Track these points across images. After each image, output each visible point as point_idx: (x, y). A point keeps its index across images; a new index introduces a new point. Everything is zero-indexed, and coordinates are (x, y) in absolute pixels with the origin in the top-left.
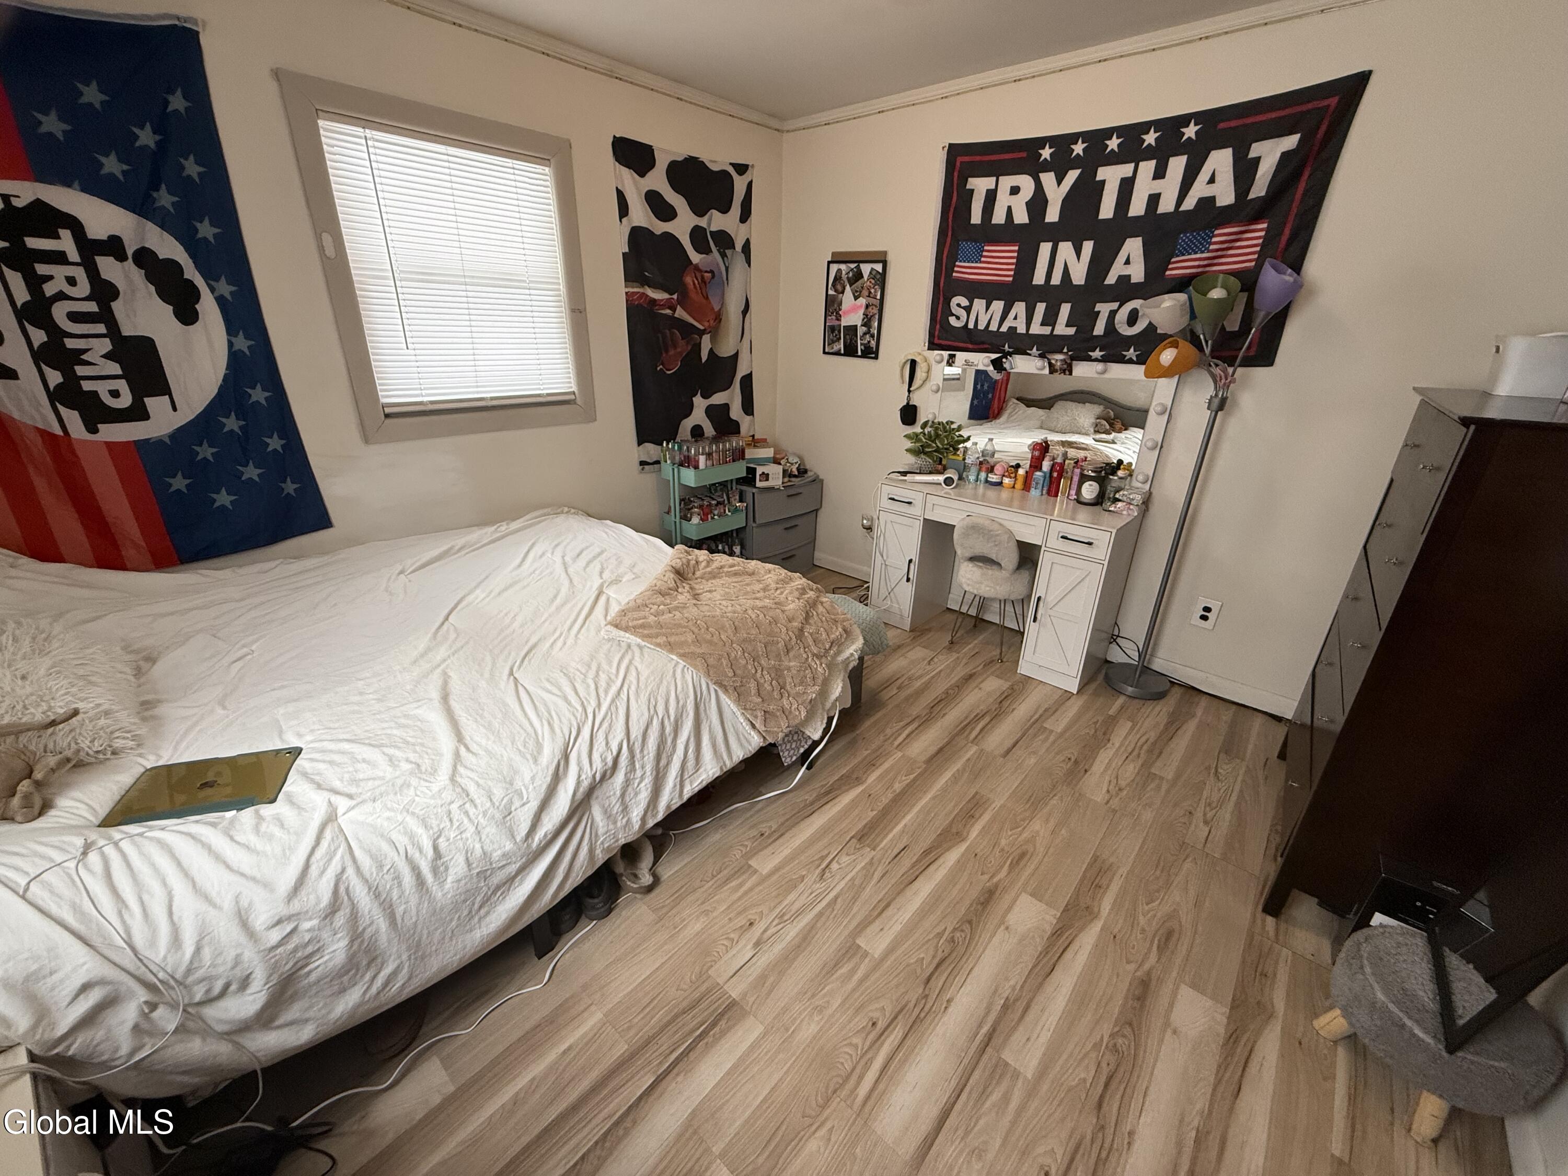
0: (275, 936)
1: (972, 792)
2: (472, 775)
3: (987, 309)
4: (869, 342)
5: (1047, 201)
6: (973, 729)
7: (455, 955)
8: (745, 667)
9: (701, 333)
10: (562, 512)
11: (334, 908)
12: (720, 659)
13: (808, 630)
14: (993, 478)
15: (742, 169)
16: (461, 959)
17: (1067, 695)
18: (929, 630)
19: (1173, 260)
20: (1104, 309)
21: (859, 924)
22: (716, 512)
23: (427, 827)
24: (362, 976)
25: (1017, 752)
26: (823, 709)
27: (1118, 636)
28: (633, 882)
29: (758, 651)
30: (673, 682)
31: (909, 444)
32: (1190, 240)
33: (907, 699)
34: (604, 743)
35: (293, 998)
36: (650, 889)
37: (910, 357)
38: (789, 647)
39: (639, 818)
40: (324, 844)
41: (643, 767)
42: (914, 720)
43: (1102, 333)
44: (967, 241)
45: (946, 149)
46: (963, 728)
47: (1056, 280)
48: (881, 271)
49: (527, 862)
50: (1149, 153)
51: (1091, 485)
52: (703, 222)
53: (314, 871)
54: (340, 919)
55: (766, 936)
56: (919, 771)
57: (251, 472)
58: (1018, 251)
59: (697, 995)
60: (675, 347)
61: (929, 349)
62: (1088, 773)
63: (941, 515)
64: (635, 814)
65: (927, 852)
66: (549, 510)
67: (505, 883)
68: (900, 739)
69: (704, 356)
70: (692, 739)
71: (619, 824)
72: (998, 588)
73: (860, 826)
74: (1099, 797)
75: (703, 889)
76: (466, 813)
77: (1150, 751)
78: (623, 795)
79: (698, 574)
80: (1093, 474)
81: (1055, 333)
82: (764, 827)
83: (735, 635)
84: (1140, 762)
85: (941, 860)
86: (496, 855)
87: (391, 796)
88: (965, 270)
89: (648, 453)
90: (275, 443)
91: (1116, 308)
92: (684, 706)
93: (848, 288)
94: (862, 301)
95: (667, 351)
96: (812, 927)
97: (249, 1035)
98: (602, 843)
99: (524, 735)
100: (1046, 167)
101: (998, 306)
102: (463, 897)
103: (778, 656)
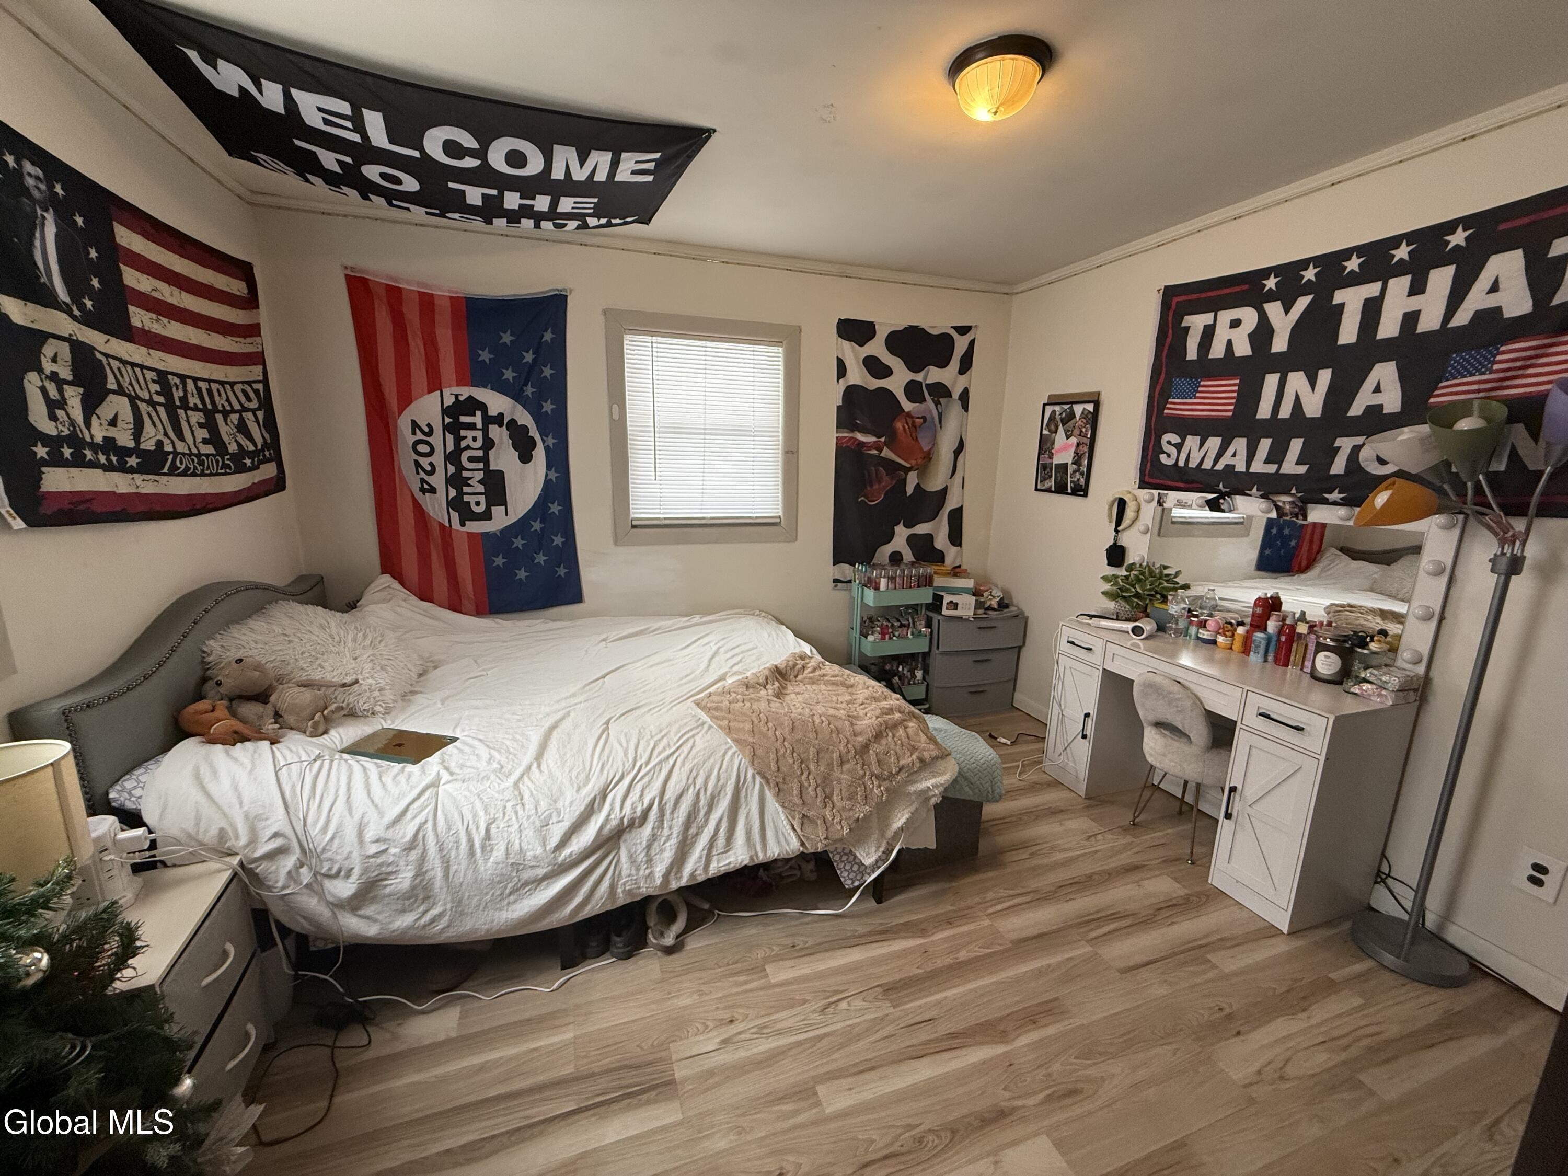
0: (373, 849)
1: (1053, 995)
2: (532, 787)
3: (1201, 445)
4: (1079, 480)
5: (1273, 331)
6: (1099, 927)
7: (485, 924)
8: (791, 766)
9: (908, 469)
10: (753, 614)
11: (410, 847)
12: (768, 752)
13: (875, 748)
14: (1204, 634)
15: (963, 330)
16: (488, 930)
17: (1271, 931)
18: (1113, 803)
19: (1441, 385)
20: (1345, 444)
21: (828, 1073)
22: (897, 634)
23: (486, 812)
24: (418, 906)
25: (1144, 974)
26: (883, 835)
27: (1388, 875)
28: (655, 938)
29: (809, 755)
30: (719, 762)
31: (1107, 587)
32: (1465, 360)
33: (1034, 869)
34: (638, 795)
35: (374, 900)
36: (669, 951)
37: (1118, 496)
38: (844, 759)
39: (660, 874)
40: (422, 799)
41: (670, 828)
42: (1029, 893)
43: (1342, 472)
44: (1180, 377)
45: (1161, 292)
46: (1087, 922)
47: (1285, 412)
48: (1092, 410)
49: (553, 870)
50: (1400, 269)
51: (1326, 657)
52: (919, 377)
53: (409, 815)
54: (414, 855)
55: (735, 1040)
56: (998, 948)
57: (541, 559)
58: (1239, 385)
59: (651, 1058)
60: (880, 482)
61: (1140, 487)
62: (1241, 1038)
63: (1120, 668)
64: (658, 869)
65: (953, 1036)
66: (742, 611)
67: (533, 882)
68: (999, 907)
69: (910, 490)
70: (725, 819)
71: (641, 872)
72: (1185, 765)
73: (897, 977)
74: (1240, 1073)
75: (712, 971)
76: (516, 813)
77: (1370, 1050)
78: (649, 847)
79: (800, 677)
80: (1331, 644)
81: (1281, 471)
82: (799, 941)
83: (790, 734)
84: (1343, 1056)
85: (963, 1052)
86: (529, 854)
87: (475, 782)
88: (1178, 407)
89: (843, 573)
90: (558, 540)
91: (1361, 443)
92: (724, 786)
93: (1061, 428)
94: (1074, 440)
95: (871, 486)
96: (784, 1052)
97: (342, 912)
98: (624, 884)
99: (581, 767)
100: (1271, 297)
101: (1214, 443)
102: (498, 878)
103: (830, 765)
